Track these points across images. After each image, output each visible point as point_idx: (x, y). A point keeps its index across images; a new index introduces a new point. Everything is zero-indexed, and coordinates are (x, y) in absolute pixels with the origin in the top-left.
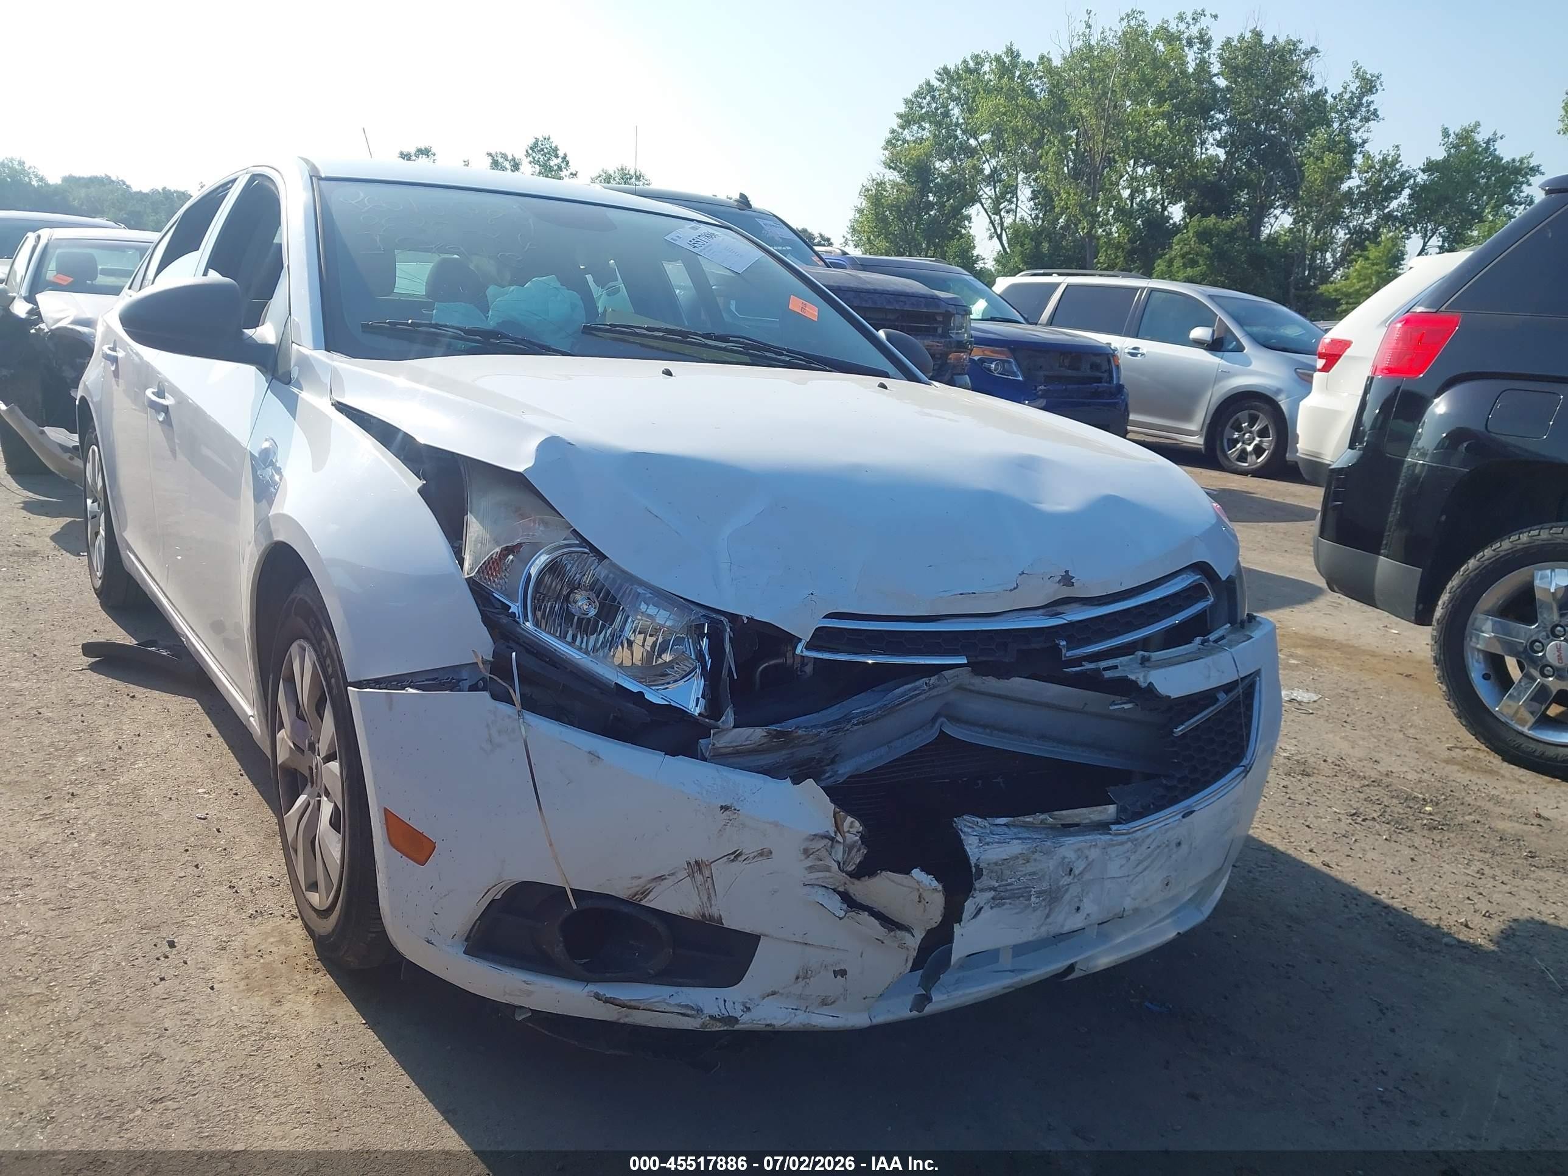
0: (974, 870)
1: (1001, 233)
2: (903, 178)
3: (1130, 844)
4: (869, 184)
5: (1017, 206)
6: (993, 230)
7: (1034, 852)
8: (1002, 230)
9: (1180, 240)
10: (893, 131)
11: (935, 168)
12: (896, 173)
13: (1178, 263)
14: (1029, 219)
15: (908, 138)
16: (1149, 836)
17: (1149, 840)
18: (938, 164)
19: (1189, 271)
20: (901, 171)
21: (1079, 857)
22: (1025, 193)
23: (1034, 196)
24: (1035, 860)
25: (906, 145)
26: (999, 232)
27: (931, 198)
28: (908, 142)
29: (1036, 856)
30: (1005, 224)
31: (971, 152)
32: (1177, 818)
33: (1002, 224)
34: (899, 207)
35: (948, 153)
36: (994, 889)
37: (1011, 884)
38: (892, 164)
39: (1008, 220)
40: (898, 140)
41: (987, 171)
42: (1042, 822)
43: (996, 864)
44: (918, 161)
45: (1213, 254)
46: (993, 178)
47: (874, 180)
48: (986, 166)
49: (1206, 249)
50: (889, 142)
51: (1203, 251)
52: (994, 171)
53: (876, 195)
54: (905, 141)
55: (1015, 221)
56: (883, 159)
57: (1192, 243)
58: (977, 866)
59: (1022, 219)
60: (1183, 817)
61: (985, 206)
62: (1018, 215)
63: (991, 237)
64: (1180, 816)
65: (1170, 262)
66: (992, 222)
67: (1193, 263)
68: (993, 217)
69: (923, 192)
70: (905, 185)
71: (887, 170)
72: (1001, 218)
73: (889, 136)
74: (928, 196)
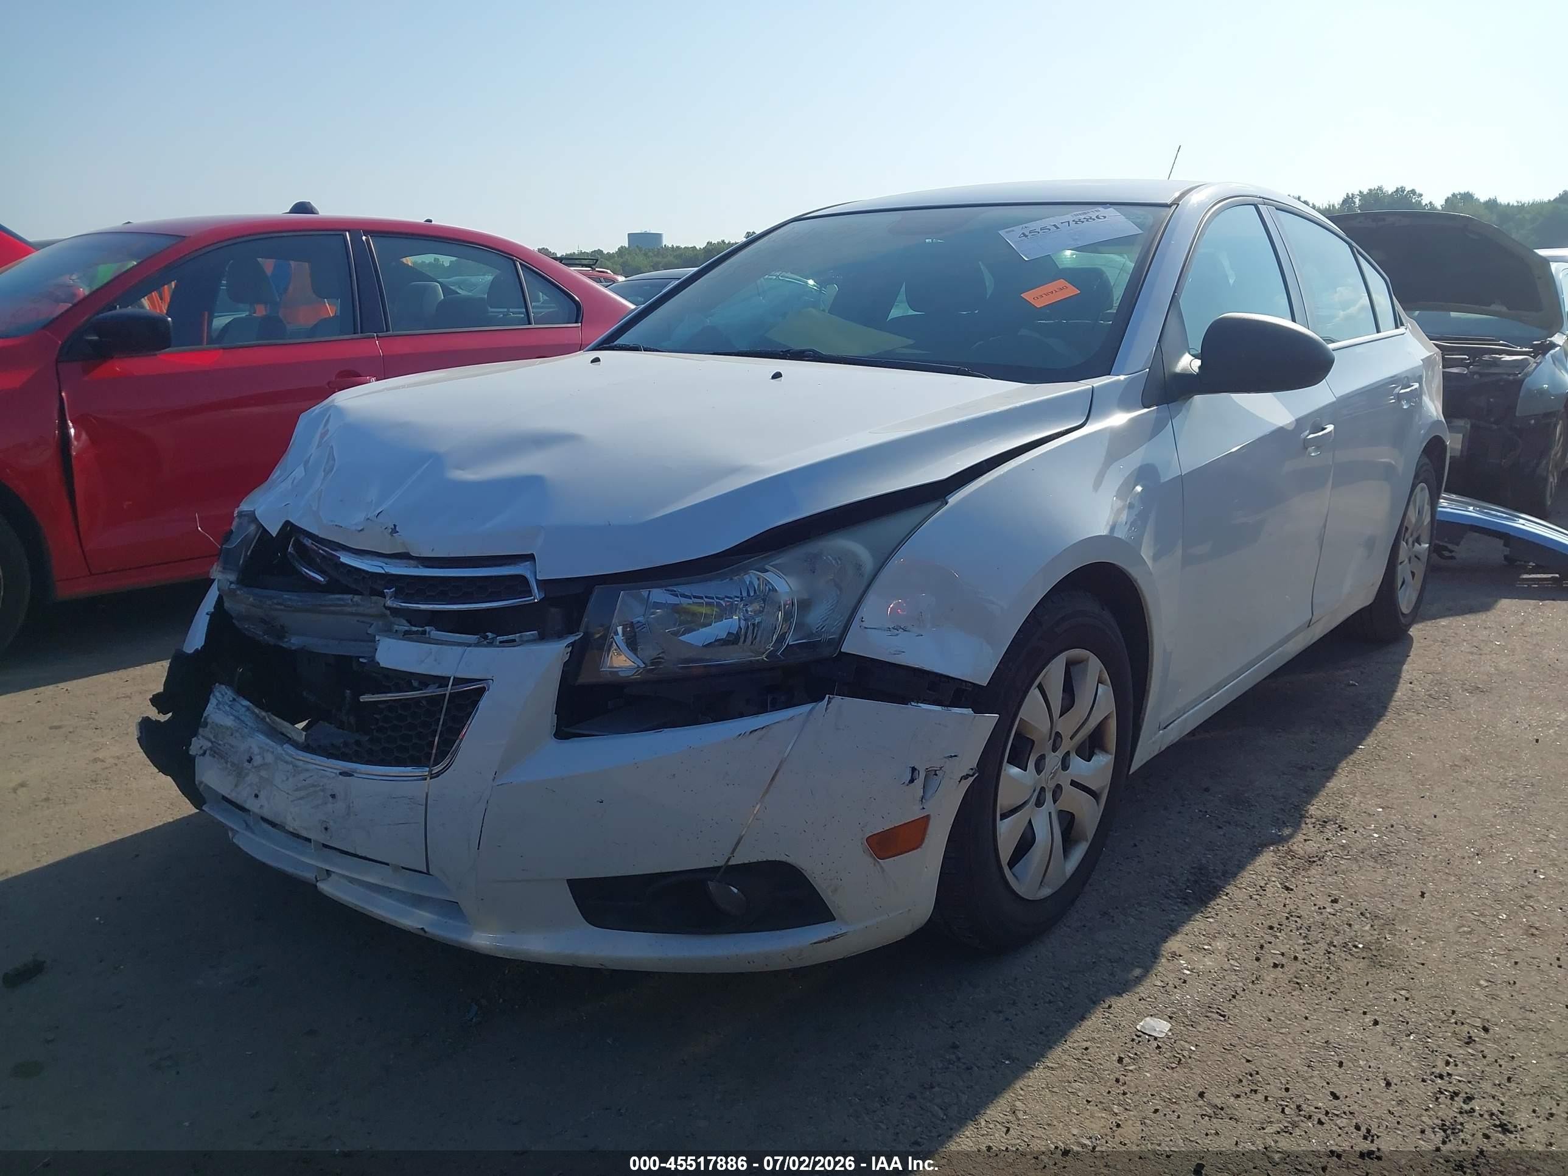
0: (203, 720)
3: (291, 766)
7: (237, 731)
16: (307, 770)
17: (307, 775)
21: (260, 754)
24: (235, 737)
29: (237, 735)
32: (335, 771)
36: (212, 742)
37: (219, 745)
42: (264, 718)
43: (217, 725)
58: (206, 718)
60: (341, 774)
64: (338, 772)
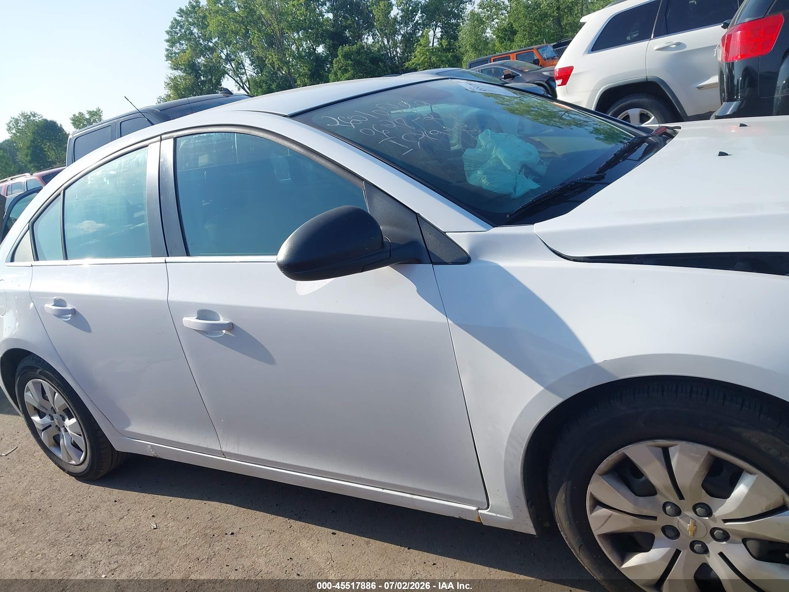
1: (243, 86)
2: (184, 72)
4: (168, 81)
5: (245, 70)
6: (238, 86)
8: (243, 84)
9: (337, 61)
10: (167, 50)
11: (198, 63)
12: (179, 71)
13: (339, 73)
14: (254, 75)
15: (177, 51)
18: (199, 60)
19: (347, 75)
20: (181, 70)
22: (247, 62)
23: (253, 63)
25: (177, 55)
26: (242, 85)
27: (203, 79)
28: (178, 53)
30: (243, 81)
31: (212, 50)
33: (242, 82)
34: (188, 88)
35: (202, 53)
38: (176, 67)
39: (244, 78)
40: (172, 54)
41: (224, 57)
44: (189, 62)
45: (354, 63)
46: (228, 59)
47: (170, 78)
48: (222, 54)
49: (350, 62)
50: (167, 56)
51: (349, 63)
52: (227, 55)
53: (174, 85)
54: (175, 53)
55: (247, 78)
56: (169, 65)
57: (342, 61)
59: (251, 76)
61: (230, 75)
62: (248, 74)
63: (239, 89)
65: (336, 74)
66: (236, 82)
67: (346, 71)
68: (236, 79)
69: (197, 77)
70: (186, 76)
71: (174, 71)
72: (240, 78)
73: (166, 53)
74: (201, 78)
